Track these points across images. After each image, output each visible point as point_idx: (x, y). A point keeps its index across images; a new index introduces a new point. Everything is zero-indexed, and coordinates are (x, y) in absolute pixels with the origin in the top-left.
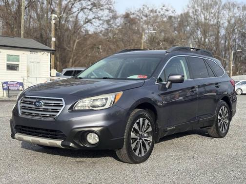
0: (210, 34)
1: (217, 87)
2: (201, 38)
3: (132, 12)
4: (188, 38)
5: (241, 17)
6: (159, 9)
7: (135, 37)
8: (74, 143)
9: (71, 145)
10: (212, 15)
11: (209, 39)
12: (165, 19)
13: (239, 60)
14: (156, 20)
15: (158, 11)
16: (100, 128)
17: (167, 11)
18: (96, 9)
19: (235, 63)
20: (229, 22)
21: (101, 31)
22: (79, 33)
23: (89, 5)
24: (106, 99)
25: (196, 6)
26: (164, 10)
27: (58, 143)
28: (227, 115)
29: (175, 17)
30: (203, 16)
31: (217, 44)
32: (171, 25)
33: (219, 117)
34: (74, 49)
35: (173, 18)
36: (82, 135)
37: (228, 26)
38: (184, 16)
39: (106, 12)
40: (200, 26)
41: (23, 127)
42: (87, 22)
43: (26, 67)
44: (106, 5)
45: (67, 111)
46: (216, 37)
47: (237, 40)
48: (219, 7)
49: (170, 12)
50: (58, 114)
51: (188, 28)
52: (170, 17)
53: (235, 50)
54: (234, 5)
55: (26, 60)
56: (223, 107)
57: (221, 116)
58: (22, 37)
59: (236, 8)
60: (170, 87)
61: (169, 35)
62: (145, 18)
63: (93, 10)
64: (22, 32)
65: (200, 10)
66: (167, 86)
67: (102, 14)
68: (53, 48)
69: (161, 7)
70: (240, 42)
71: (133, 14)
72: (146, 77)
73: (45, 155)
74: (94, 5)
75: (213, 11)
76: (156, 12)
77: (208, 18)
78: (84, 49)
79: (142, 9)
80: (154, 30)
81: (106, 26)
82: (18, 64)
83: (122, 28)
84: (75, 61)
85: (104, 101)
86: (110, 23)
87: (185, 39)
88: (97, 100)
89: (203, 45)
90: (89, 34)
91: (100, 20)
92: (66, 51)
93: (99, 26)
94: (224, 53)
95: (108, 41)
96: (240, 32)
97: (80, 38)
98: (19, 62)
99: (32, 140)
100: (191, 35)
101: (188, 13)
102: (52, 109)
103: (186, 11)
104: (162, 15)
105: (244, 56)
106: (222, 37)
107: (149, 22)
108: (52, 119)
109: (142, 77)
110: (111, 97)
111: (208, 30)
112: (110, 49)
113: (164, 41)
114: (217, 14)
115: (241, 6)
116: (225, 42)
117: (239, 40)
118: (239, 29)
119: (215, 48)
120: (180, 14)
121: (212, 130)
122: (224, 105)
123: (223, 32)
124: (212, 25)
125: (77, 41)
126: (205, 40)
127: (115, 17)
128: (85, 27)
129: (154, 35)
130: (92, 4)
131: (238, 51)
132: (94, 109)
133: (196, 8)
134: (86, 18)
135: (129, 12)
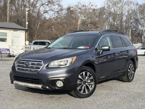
0: (117, 19)
1: (128, 53)
2: (112, 22)
3: (72, 7)
4: (105, 22)
5: (135, 10)
6: (87, 5)
7: (74, 21)
8: (49, 86)
9: (47, 87)
10: (118, 8)
11: (116, 23)
12: (91, 11)
13: (134, 35)
14: (86, 11)
15: (87, 6)
16: (64, 78)
17: (92, 6)
18: (51, 4)
19: (132, 37)
20: (128, 12)
21: (54, 18)
22: (40, 19)
23: (46, 2)
24: (67, 61)
25: (109, 3)
26: (90, 5)
27: (40, 86)
28: (133, 69)
29: (96, 10)
30: (113, 9)
31: (121, 26)
32: (95, 14)
33: (129, 70)
34: (38, 28)
35: (95, 10)
36: (54, 82)
37: (128, 15)
38: (102, 9)
39: (57, 6)
40: (111, 15)
41: (18, 77)
42: (45, 12)
43: (11, 40)
44: (56, 2)
45: (45, 68)
46: (121, 21)
47: (133, 23)
48: (122, 3)
49: (94, 6)
50: (39, 70)
51: (105, 16)
52: (94, 10)
53: (132, 29)
54: (131, 3)
55: (11, 36)
56: (131, 64)
57: (129, 69)
58: (8, 21)
59: (132, 4)
60: (102, 53)
61: (93, 20)
62: (79, 10)
63: (49, 5)
64: (8, 19)
65: (111, 5)
66: (100, 53)
67: (54, 7)
68: (27, 28)
69: (89, 3)
70: (135, 24)
71: (72, 8)
72: (88, 48)
73: (30, 93)
74: (49, 2)
75: (119, 6)
76: (86, 7)
77: (116, 10)
78: (43, 28)
79: (77, 5)
80: (85, 17)
81: (56, 15)
82: (6, 38)
83: (66, 16)
84: (38, 36)
85: (66, 62)
86: (59, 13)
87: (102, 23)
88: (62, 61)
89: (113, 26)
90: (46, 20)
91: (53, 11)
92: (33, 29)
93: (52, 15)
94: (125, 31)
95: (58, 24)
96: (134, 18)
97: (41, 21)
98: (7, 36)
99: (24, 85)
100: (106, 20)
101: (104, 7)
102: (36, 67)
103: (103, 6)
104: (89, 8)
105: (137, 32)
106: (124, 21)
107: (82, 12)
108: (36, 73)
109: (86, 47)
110: (70, 60)
111: (116, 17)
112: (59, 28)
113: (91, 24)
114: (121, 8)
115: (135, 3)
116: (126, 24)
117: (134, 23)
118: (134, 17)
119: (120, 28)
120: (99, 8)
121: (125, 78)
122: (131, 63)
123: (124, 18)
124: (118, 14)
125: (39, 23)
126: (114, 23)
127: (62, 10)
128: (44, 15)
129: (85, 20)
130: (48, 2)
131: (134, 29)
132: (60, 67)
133: (109, 4)
134: (45, 10)
135: (70, 7)
